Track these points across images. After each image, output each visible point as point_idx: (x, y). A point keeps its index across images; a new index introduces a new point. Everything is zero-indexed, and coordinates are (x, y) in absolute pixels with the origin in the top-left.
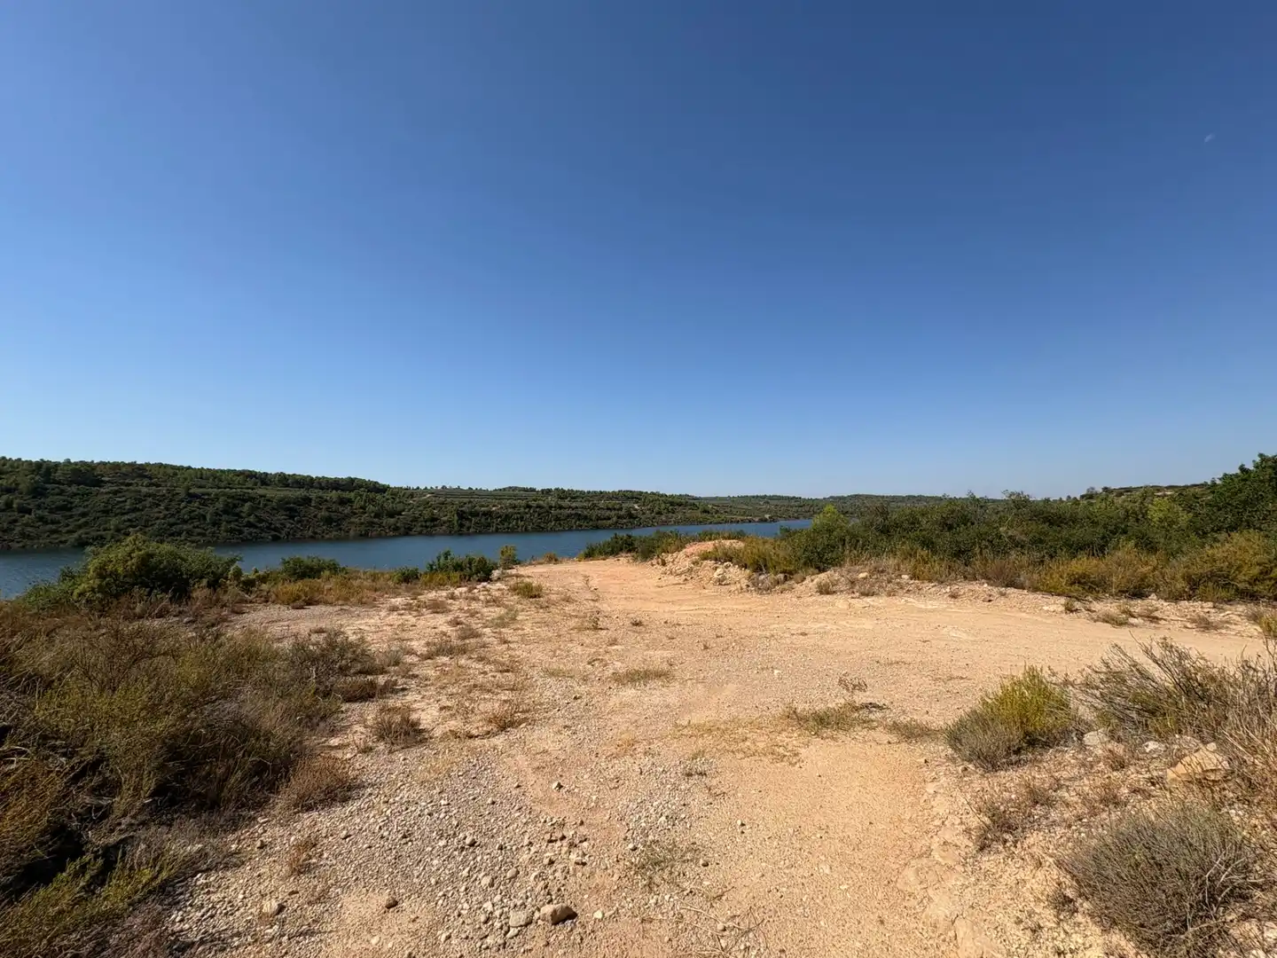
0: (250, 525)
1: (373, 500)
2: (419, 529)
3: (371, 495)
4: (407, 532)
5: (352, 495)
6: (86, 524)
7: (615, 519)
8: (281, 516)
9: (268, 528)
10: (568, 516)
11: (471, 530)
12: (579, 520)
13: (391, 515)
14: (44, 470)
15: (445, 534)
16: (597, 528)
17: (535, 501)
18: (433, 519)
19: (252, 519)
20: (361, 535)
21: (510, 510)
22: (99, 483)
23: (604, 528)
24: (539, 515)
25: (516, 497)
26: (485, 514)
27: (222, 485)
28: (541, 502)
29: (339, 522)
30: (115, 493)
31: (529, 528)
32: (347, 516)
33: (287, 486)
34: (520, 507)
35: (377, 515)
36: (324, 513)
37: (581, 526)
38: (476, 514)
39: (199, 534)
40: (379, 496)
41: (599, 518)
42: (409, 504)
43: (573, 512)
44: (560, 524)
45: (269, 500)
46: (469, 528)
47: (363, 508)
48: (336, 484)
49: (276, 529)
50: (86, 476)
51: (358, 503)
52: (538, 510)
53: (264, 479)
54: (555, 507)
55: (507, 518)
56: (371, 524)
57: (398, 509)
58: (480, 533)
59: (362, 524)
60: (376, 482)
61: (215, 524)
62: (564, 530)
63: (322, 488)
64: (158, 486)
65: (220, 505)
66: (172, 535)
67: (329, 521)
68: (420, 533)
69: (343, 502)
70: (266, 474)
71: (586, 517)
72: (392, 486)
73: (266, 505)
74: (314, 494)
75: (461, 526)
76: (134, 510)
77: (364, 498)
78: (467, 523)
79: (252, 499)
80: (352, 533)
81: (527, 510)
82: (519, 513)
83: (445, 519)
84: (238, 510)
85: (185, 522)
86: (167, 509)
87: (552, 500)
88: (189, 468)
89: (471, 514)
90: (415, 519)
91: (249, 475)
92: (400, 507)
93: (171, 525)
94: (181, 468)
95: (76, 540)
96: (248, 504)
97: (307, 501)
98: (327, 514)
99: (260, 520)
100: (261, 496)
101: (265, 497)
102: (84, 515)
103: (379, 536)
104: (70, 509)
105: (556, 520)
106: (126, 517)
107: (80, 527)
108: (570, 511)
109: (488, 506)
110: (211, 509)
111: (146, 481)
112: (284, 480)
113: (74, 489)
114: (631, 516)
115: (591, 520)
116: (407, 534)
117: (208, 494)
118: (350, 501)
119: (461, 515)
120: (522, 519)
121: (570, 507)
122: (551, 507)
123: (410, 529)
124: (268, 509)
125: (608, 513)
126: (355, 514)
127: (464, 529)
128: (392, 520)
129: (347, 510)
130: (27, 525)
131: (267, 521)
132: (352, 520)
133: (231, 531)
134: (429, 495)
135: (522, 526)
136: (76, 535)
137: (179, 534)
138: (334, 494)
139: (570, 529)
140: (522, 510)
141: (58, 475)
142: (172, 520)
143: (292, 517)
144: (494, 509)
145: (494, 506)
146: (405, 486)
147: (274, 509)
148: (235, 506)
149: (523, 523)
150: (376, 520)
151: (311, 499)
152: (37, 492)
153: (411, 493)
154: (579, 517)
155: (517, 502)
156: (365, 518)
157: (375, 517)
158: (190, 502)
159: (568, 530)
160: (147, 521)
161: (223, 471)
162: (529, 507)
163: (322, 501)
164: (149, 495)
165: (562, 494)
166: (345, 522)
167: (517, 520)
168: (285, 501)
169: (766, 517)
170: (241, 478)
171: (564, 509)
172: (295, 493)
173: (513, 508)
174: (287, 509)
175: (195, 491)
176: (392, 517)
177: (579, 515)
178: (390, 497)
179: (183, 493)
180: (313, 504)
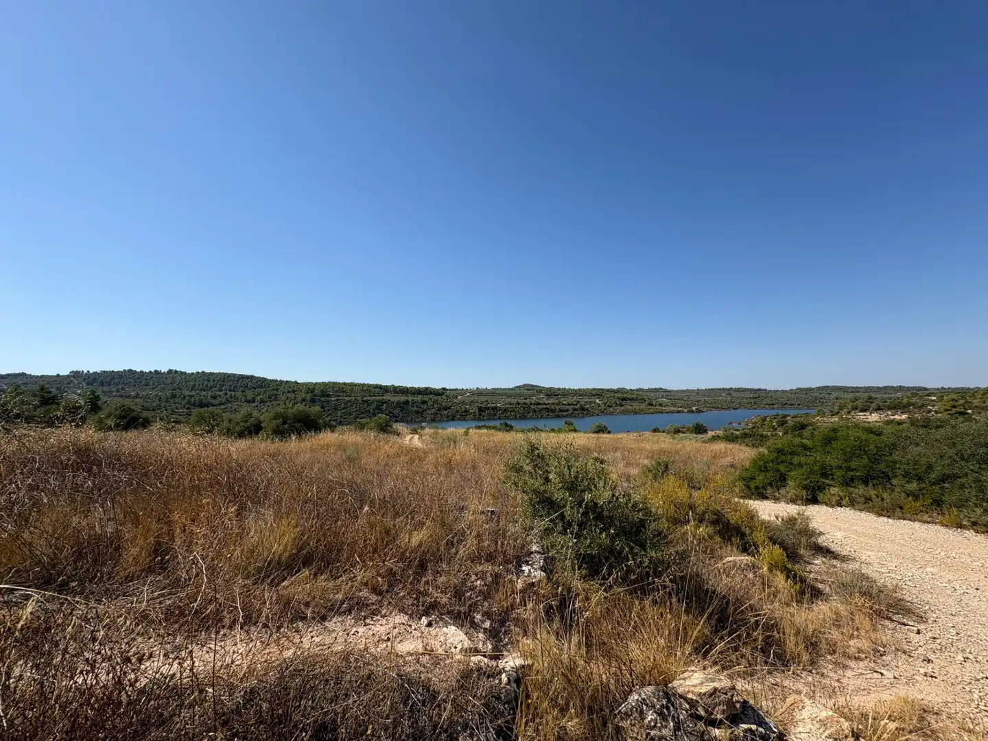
1: (437, 400)
3: (436, 398)
5: (427, 398)
7: (571, 410)
11: (485, 418)
12: (548, 411)
15: (472, 420)
16: (559, 416)
18: (466, 411)
20: (432, 421)
21: (508, 406)
22: (329, 396)
23: (563, 416)
24: (524, 408)
26: (493, 408)
27: (372, 394)
28: (524, 400)
29: (422, 414)
30: (337, 400)
32: (425, 410)
33: (397, 393)
34: (514, 404)
36: (415, 409)
38: (488, 408)
41: (561, 411)
43: (544, 407)
44: (536, 414)
45: (392, 402)
46: (484, 416)
47: (433, 405)
48: (419, 392)
50: (324, 392)
51: (430, 403)
52: (523, 405)
53: (385, 389)
55: (505, 410)
56: (436, 414)
57: (449, 405)
58: (490, 419)
59: (432, 415)
61: (374, 415)
62: (538, 418)
63: (413, 394)
65: (374, 405)
67: (417, 413)
68: (459, 419)
69: (424, 402)
70: (387, 386)
71: (552, 410)
73: (391, 405)
74: (410, 398)
75: (480, 415)
76: (344, 408)
77: (432, 399)
78: (483, 414)
79: (385, 402)
80: (428, 419)
81: (517, 406)
82: (512, 408)
83: (472, 411)
84: (381, 408)
85: (363, 413)
86: (356, 407)
89: (485, 408)
90: (456, 412)
94: (358, 384)
96: (385, 405)
97: (407, 402)
99: (390, 413)
102: (329, 410)
103: (440, 421)
106: (343, 411)
107: (328, 415)
109: (496, 403)
111: (345, 394)
112: (396, 390)
113: (322, 399)
114: (583, 409)
115: (556, 412)
116: (453, 420)
118: (426, 401)
119: (481, 410)
120: (513, 411)
121: (544, 404)
122: (531, 404)
123: (455, 417)
124: (393, 407)
125: (567, 407)
126: (429, 409)
127: (482, 417)
128: (446, 412)
129: (425, 407)
132: (428, 412)
134: (468, 394)
135: (514, 415)
138: (419, 398)
139: (542, 417)
142: (359, 413)
143: (402, 410)
144: (498, 404)
147: (395, 407)
148: (380, 406)
149: (514, 413)
150: (438, 412)
151: (409, 400)
156: (434, 410)
157: (438, 410)
158: (363, 404)
161: (373, 386)
162: (518, 404)
163: (414, 402)
164: (348, 401)
166: (424, 413)
167: (511, 412)
168: (398, 403)
169: (694, 408)
170: (377, 390)
171: (540, 404)
172: (403, 398)
173: (510, 404)
174: (400, 407)
175: (365, 399)
176: (446, 410)
177: (548, 409)
178: (445, 398)
179: (360, 400)
180: (410, 403)
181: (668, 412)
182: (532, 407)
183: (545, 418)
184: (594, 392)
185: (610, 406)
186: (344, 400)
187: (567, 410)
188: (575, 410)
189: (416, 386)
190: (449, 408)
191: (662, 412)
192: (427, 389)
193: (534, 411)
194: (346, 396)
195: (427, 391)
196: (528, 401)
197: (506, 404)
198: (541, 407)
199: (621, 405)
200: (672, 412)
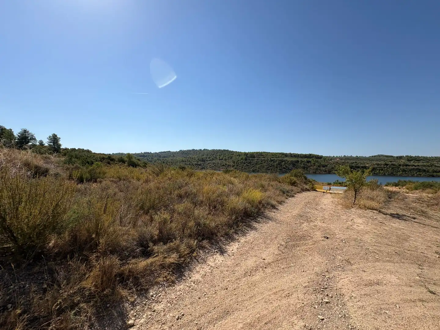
0: (284, 168)
1: (317, 161)
2: (334, 172)
3: (317, 160)
4: (329, 172)
5: (311, 160)
6: (253, 166)
8: (291, 166)
9: (288, 169)
10: (412, 169)
12: (419, 172)
14: (246, 154)
17: (391, 162)
19: (284, 166)
20: (314, 173)
21: (376, 166)
22: (254, 157)
24: (392, 168)
25: (381, 160)
26: (363, 167)
27: (277, 157)
28: (394, 163)
29: (307, 168)
30: (258, 159)
31: (386, 174)
32: (309, 166)
33: (292, 157)
34: (381, 164)
35: (319, 166)
36: (302, 165)
37: (420, 175)
38: (358, 167)
39: (273, 170)
40: (319, 160)
41: (435, 172)
42: (330, 163)
43: (416, 168)
44: (405, 173)
45: (288, 161)
47: (315, 164)
48: (305, 156)
49: (290, 170)
50: (252, 156)
51: (312, 162)
52: (392, 166)
53: (286, 155)
54: (403, 165)
55: (374, 169)
59: (314, 169)
60: (318, 155)
61: (277, 167)
63: (302, 157)
64: (265, 158)
65: (277, 163)
66: (268, 170)
67: (304, 168)
69: (308, 162)
70: (287, 153)
71: (424, 171)
72: (324, 156)
73: (287, 163)
74: (300, 159)
76: (261, 163)
77: (314, 160)
79: (284, 161)
80: (311, 172)
81: (385, 166)
82: (381, 167)
84: (281, 164)
85: (271, 166)
86: (267, 164)
87: (402, 162)
88: (270, 153)
89: (356, 167)
90: (333, 168)
91: (283, 154)
92: (327, 164)
93: (268, 167)
94: (268, 153)
95: (253, 169)
98: (304, 166)
99: (287, 167)
100: (286, 160)
102: (253, 164)
103: (320, 173)
104: (251, 163)
105: (402, 171)
106: (260, 165)
108: (413, 167)
109: (364, 164)
110: (276, 164)
111: (262, 157)
112: (292, 155)
113: (251, 159)
115: (428, 172)
117: (275, 160)
118: (310, 162)
119: (351, 167)
120: (382, 170)
121: (414, 165)
122: (400, 165)
123: (331, 172)
126: (312, 166)
128: (324, 168)
129: (309, 164)
130: (245, 166)
132: (311, 168)
133: (280, 169)
134: (338, 159)
135: (382, 173)
136: (252, 169)
137: (270, 170)
138: (305, 159)
140: (383, 166)
141: (248, 156)
142: (268, 166)
143: (294, 166)
144: (367, 165)
145: (367, 164)
146: (328, 156)
147: (289, 164)
148: (280, 163)
149: (383, 172)
150: (318, 168)
151: (299, 161)
152: (246, 159)
153: (330, 159)
154: (419, 170)
155: (379, 163)
156: (315, 167)
157: (318, 167)
158: (271, 162)
159: (411, 176)
160: (264, 166)
161: (276, 153)
162: (387, 165)
163: (302, 162)
164: (263, 160)
165: (410, 159)
166: (309, 168)
167: (379, 170)
168: (292, 162)
170: (281, 155)
171: (409, 166)
172: (294, 159)
173: (378, 165)
174: (293, 164)
175: (272, 159)
176: (324, 167)
177: (420, 169)
178: (323, 160)
179: (270, 159)
180: (299, 162)
186: (262, 159)
189: (304, 153)
192: (310, 155)
193: (404, 171)
194: (263, 158)
195: (310, 156)
197: (374, 165)
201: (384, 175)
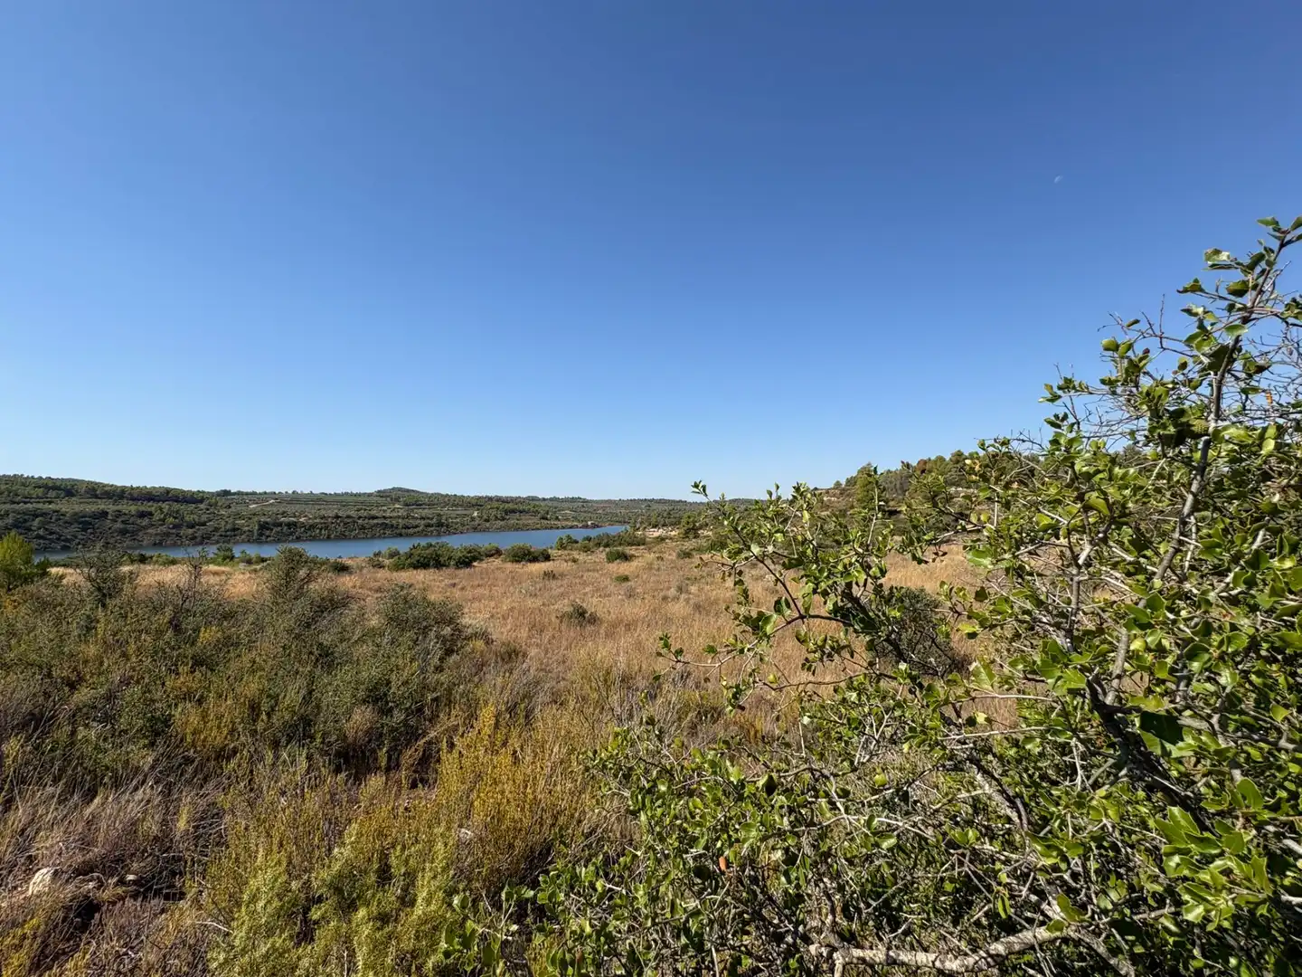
2: (216, 538)
3: (176, 506)
7: (422, 526)
8: (74, 528)
9: (58, 539)
13: (192, 526)
19: (41, 532)
20: (155, 544)
26: (289, 525)
29: (134, 533)
31: (332, 536)
32: (145, 528)
34: (328, 517)
35: (175, 527)
36: (119, 525)
37: (385, 534)
38: (280, 525)
44: (364, 533)
45: (62, 516)
46: (268, 537)
47: (164, 520)
49: (67, 540)
51: (157, 516)
52: (347, 520)
55: (312, 527)
56: (168, 534)
57: (205, 520)
58: (280, 540)
59: (156, 534)
62: (366, 538)
63: (130, 499)
67: (123, 532)
68: (218, 541)
69: (144, 515)
71: (392, 526)
73: (58, 519)
74: (110, 507)
75: (261, 535)
77: (165, 508)
78: (268, 533)
79: (44, 514)
80: (145, 542)
81: (335, 520)
82: (327, 523)
83: (246, 529)
84: (28, 524)
90: (216, 529)
97: (104, 514)
98: (122, 526)
100: (54, 512)
101: (57, 511)
105: (361, 529)
114: (440, 525)
118: (151, 514)
120: (326, 528)
122: (359, 518)
124: (61, 522)
125: (418, 521)
126: (153, 525)
127: (264, 538)
128: (190, 531)
129: (145, 522)
131: (58, 533)
132: (149, 531)
139: (373, 537)
143: (84, 530)
144: (300, 519)
145: (301, 516)
147: (66, 522)
148: (25, 521)
149: (326, 532)
150: (174, 531)
151: (107, 513)
154: (385, 526)
155: (326, 513)
156: (164, 528)
157: (173, 528)
159: (370, 538)
162: (337, 517)
163: (119, 514)
166: (141, 534)
167: (320, 529)
169: (589, 523)
171: (377, 518)
172: (102, 505)
173: (321, 518)
174: (81, 523)
176: (193, 527)
178: (205, 507)
180: (110, 517)
181: (558, 528)
182: (360, 521)
183: (379, 537)
184: (474, 502)
185: (487, 521)
187: (417, 526)
188: (428, 526)
190: (204, 524)
191: (551, 528)
193: (363, 528)
196: (352, 513)
197: (316, 518)
198: (375, 521)
199: (503, 519)
200: (563, 528)
201: (329, 538)
